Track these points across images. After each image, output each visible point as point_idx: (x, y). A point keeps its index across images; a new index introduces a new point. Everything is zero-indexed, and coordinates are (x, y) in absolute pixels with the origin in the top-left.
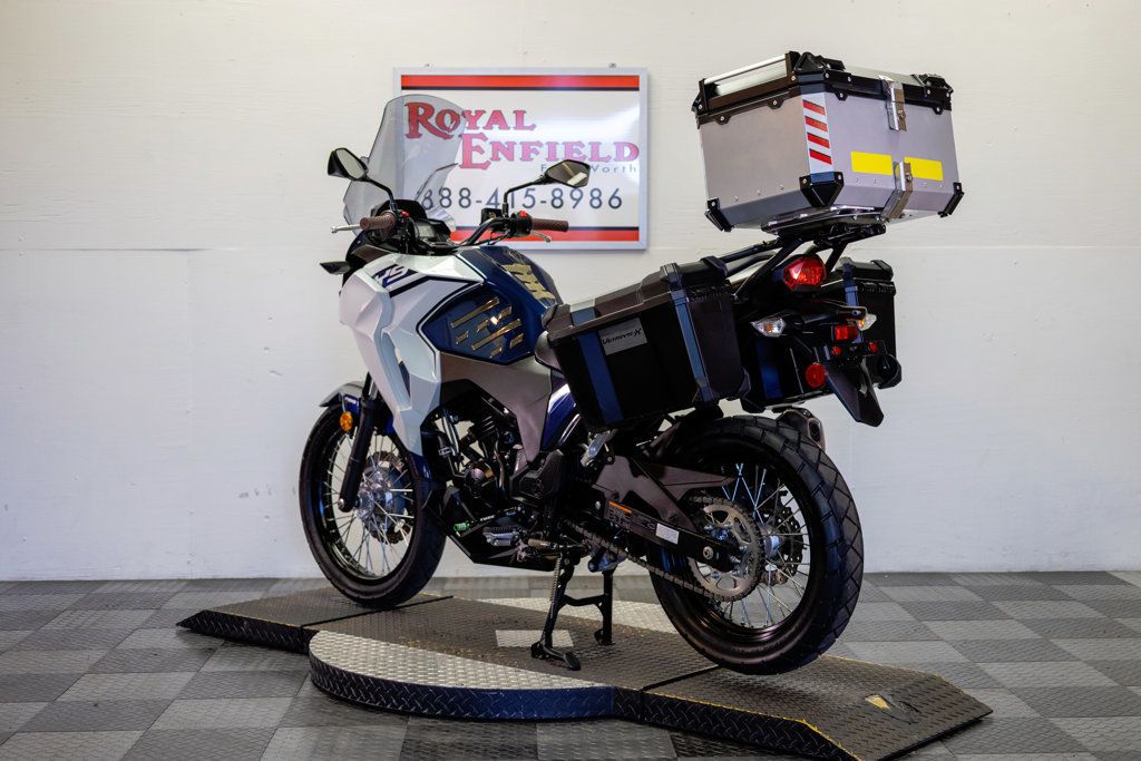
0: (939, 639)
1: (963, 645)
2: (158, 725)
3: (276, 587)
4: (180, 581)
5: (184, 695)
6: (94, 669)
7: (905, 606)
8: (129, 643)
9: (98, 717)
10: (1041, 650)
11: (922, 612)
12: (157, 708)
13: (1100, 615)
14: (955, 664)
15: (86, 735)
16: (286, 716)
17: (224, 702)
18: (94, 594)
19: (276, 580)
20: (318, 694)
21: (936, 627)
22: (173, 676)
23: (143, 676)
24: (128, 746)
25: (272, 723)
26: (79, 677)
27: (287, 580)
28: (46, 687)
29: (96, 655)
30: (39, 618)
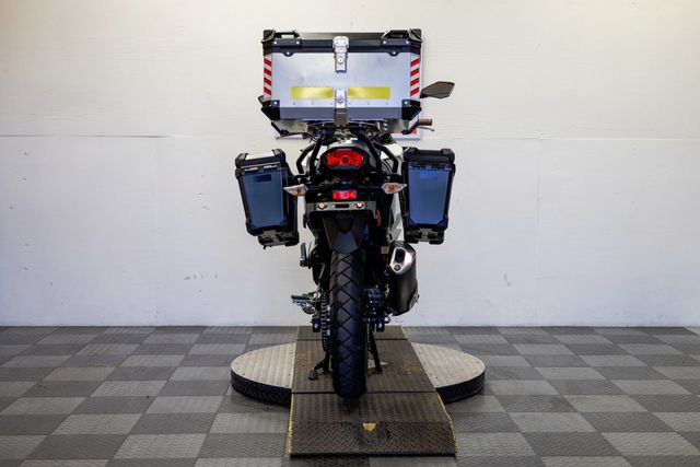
0: (588, 366)
1: (601, 370)
2: (149, 411)
3: (206, 331)
4: (151, 327)
5: (162, 393)
6: (110, 378)
7: (569, 346)
8: (127, 363)
9: (116, 406)
10: (647, 373)
11: (579, 350)
12: (149, 399)
13: (679, 353)
14: (598, 381)
16: (221, 406)
18: (102, 334)
19: (205, 327)
20: (237, 394)
21: (586, 358)
22: (154, 382)
23: (137, 383)
24: (135, 423)
25: (214, 410)
26: (101, 382)
27: (212, 327)
29: (109, 370)
30: (74, 348)
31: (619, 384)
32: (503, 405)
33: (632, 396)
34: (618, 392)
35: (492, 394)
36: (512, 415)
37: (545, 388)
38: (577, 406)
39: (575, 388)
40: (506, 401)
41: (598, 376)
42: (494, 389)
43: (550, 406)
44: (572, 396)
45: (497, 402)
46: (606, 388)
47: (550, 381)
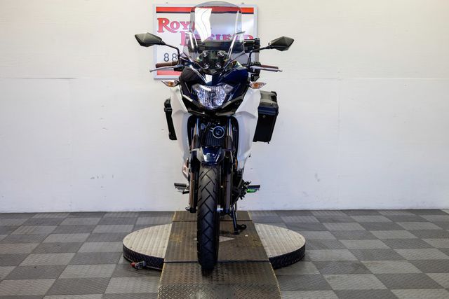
0: (376, 238)
1: (386, 241)
2: (62, 277)
3: (106, 215)
4: (67, 213)
5: (72, 263)
6: (34, 252)
7: (362, 224)
8: (47, 241)
9: (37, 273)
10: (418, 244)
11: (370, 227)
12: (60, 269)
13: (440, 228)
14: (385, 250)
15: (32, 281)
16: (114, 272)
17: (88, 266)
18: (32, 219)
19: (105, 213)
20: (127, 263)
21: (374, 233)
22: (66, 254)
23: (54, 255)
24: (50, 286)
25: (109, 275)
26: (28, 255)
27: (110, 212)
28: (15, 260)
29: (34, 245)
30: (10, 229)
31: (400, 252)
32: (318, 269)
33: (410, 261)
34: (400, 258)
35: (310, 260)
36: (326, 276)
37: (347, 256)
38: (371, 269)
39: (369, 255)
40: (321, 265)
41: (385, 246)
42: (311, 257)
43: (352, 269)
44: (367, 262)
45: (314, 266)
46: (390, 255)
47: (350, 250)
